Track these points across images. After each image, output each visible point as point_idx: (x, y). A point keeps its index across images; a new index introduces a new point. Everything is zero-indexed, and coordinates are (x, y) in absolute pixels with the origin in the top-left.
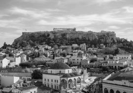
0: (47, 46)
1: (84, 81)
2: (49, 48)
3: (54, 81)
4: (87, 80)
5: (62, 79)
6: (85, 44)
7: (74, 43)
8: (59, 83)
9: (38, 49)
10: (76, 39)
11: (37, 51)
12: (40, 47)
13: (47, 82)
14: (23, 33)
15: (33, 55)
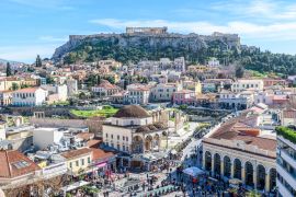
0: (114, 63)
1: (175, 133)
2: (119, 65)
3: (121, 138)
4: (182, 130)
5: (135, 135)
6: (183, 58)
7: (163, 56)
8: (130, 142)
9: (98, 67)
10: (166, 48)
11: (96, 72)
12: (102, 63)
13: (110, 139)
14: (71, 37)
15: (90, 80)
